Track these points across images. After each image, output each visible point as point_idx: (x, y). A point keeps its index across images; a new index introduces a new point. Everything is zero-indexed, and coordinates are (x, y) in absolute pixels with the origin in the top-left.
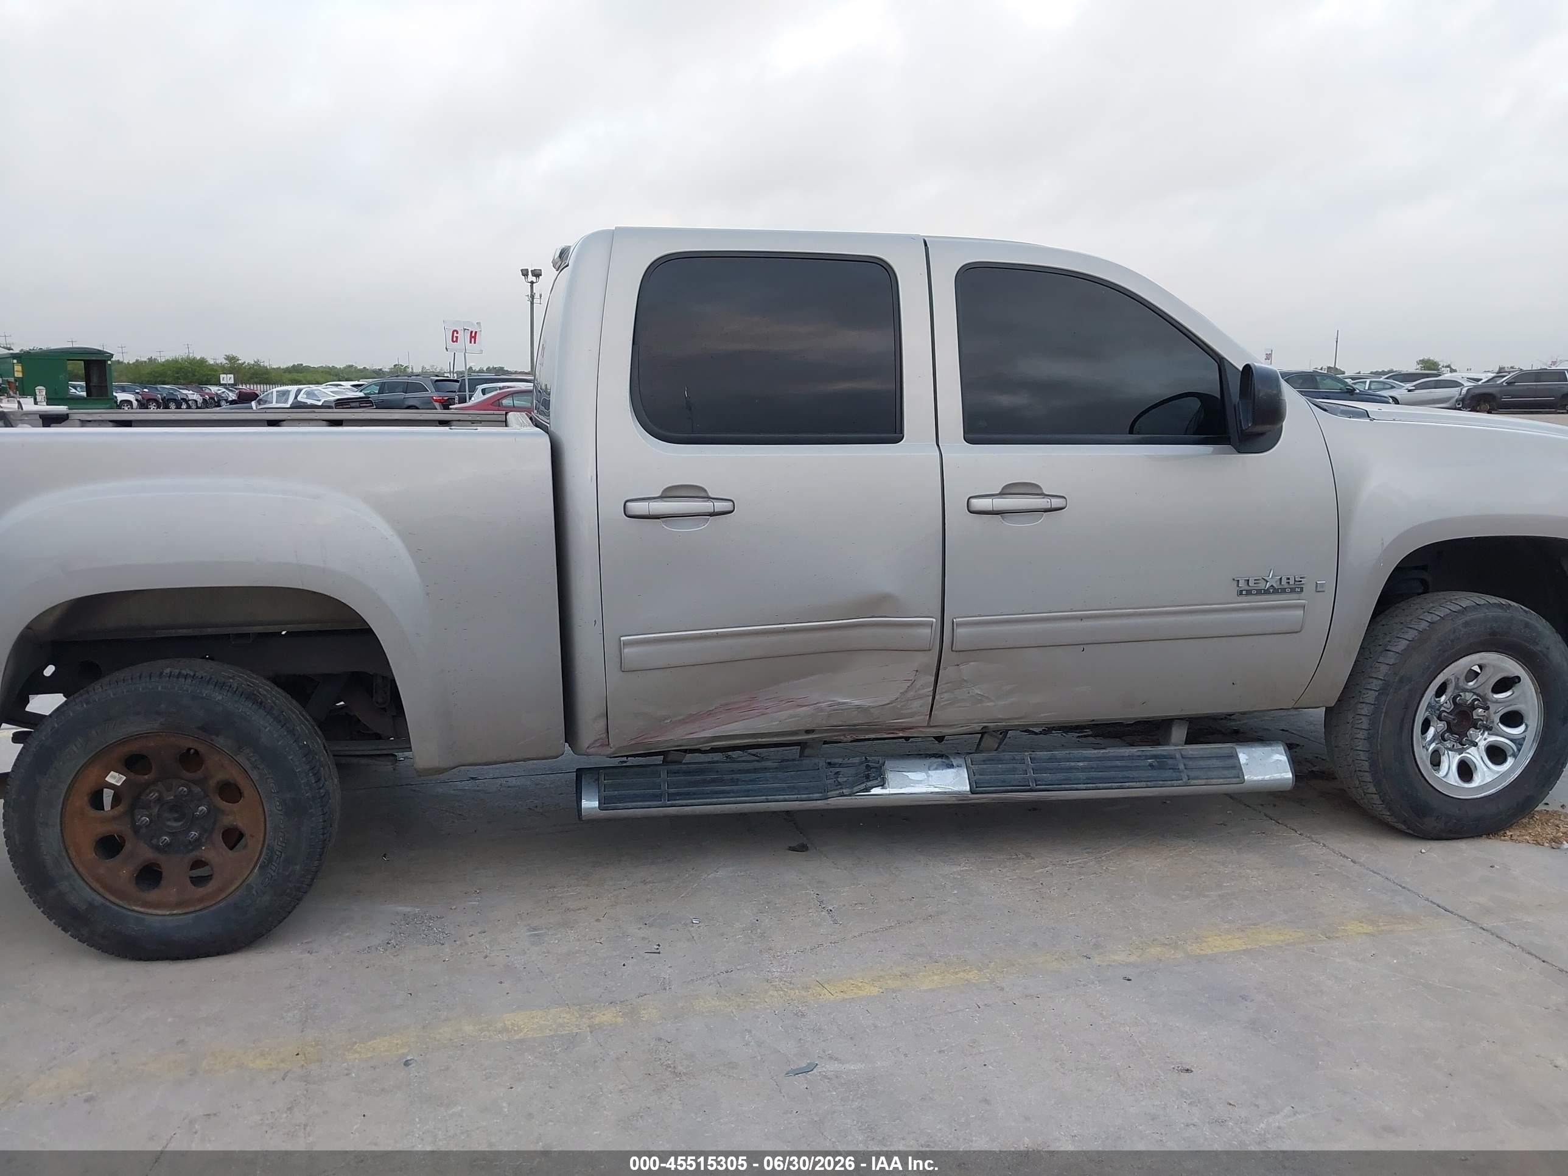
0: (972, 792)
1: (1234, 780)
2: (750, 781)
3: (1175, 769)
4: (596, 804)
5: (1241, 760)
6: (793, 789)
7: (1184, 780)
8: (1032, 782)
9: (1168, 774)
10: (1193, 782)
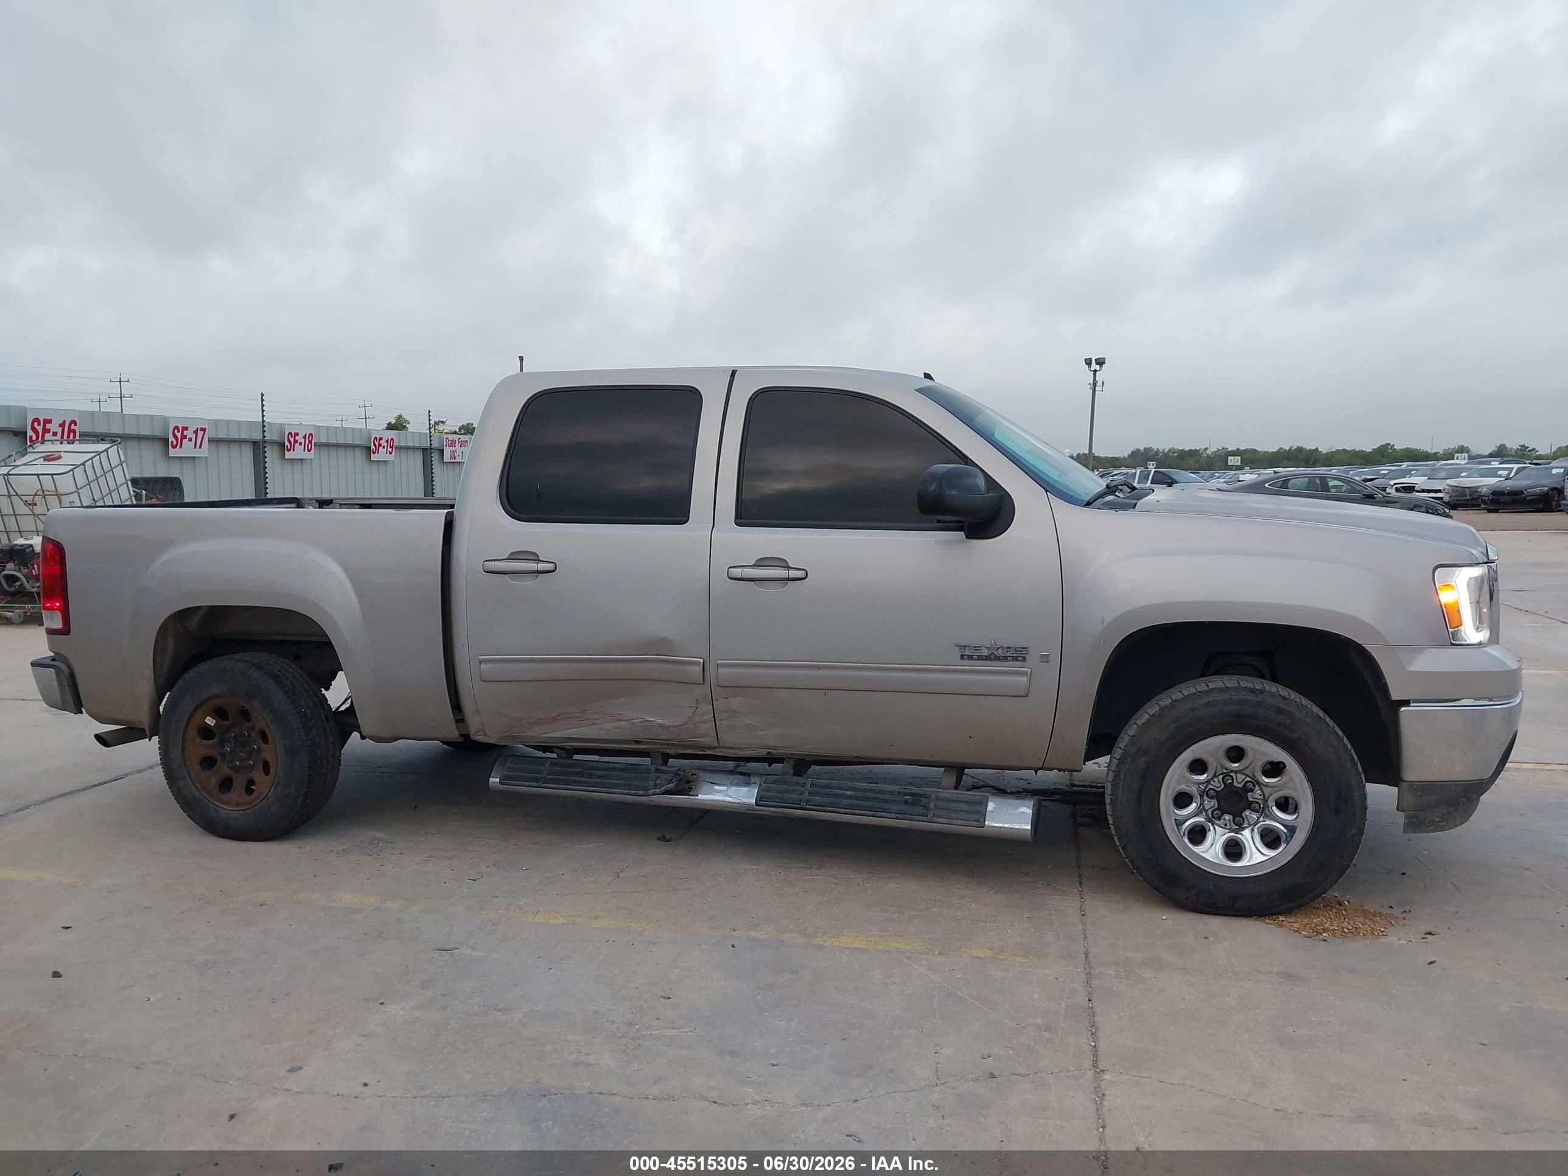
0: (756, 804)
1: (975, 823)
2: (602, 776)
3: (926, 807)
4: (498, 780)
5: (988, 808)
6: (629, 786)
7: (929, 817)
8: (804, 802)
9: (920, 810)
10: (937, 820)
